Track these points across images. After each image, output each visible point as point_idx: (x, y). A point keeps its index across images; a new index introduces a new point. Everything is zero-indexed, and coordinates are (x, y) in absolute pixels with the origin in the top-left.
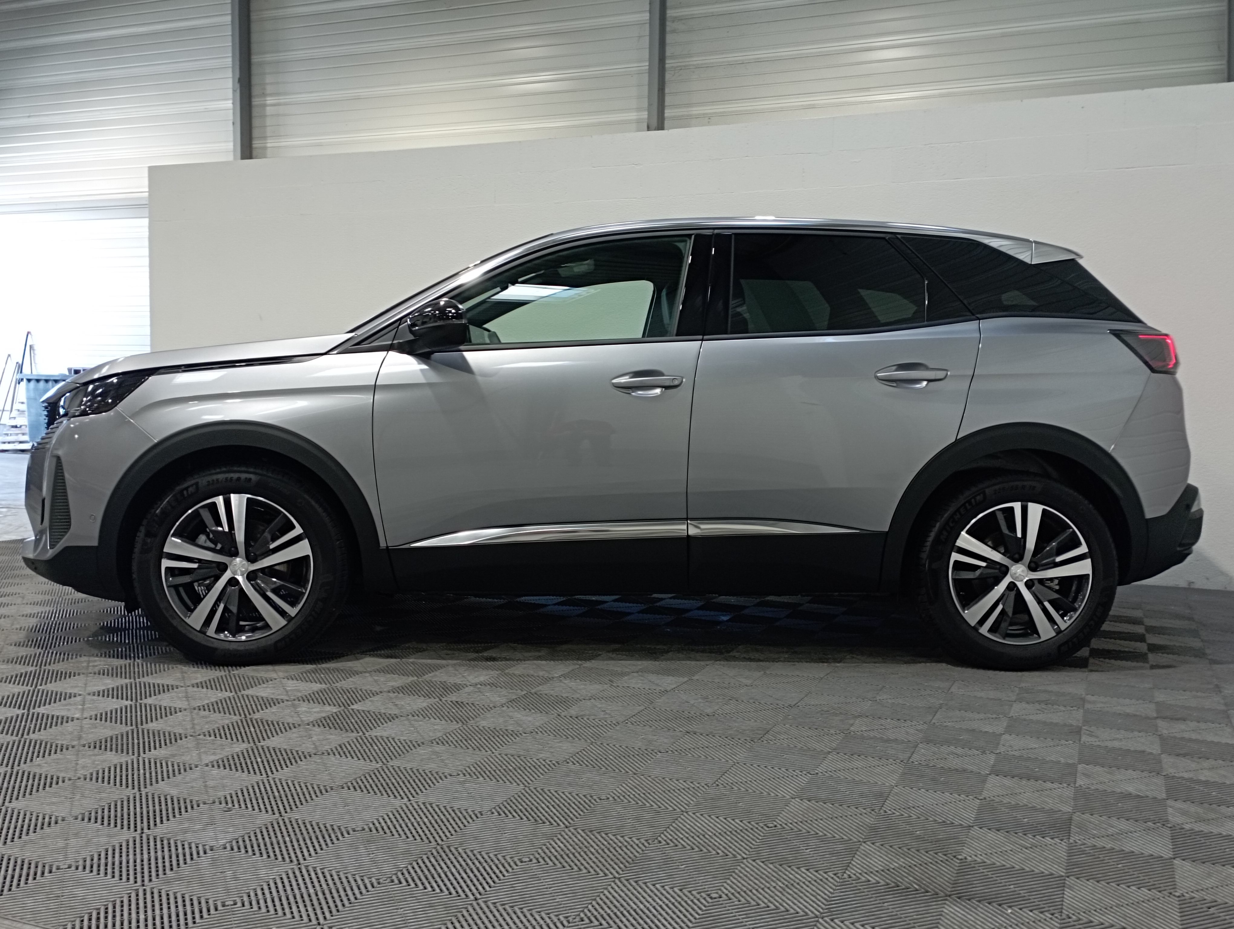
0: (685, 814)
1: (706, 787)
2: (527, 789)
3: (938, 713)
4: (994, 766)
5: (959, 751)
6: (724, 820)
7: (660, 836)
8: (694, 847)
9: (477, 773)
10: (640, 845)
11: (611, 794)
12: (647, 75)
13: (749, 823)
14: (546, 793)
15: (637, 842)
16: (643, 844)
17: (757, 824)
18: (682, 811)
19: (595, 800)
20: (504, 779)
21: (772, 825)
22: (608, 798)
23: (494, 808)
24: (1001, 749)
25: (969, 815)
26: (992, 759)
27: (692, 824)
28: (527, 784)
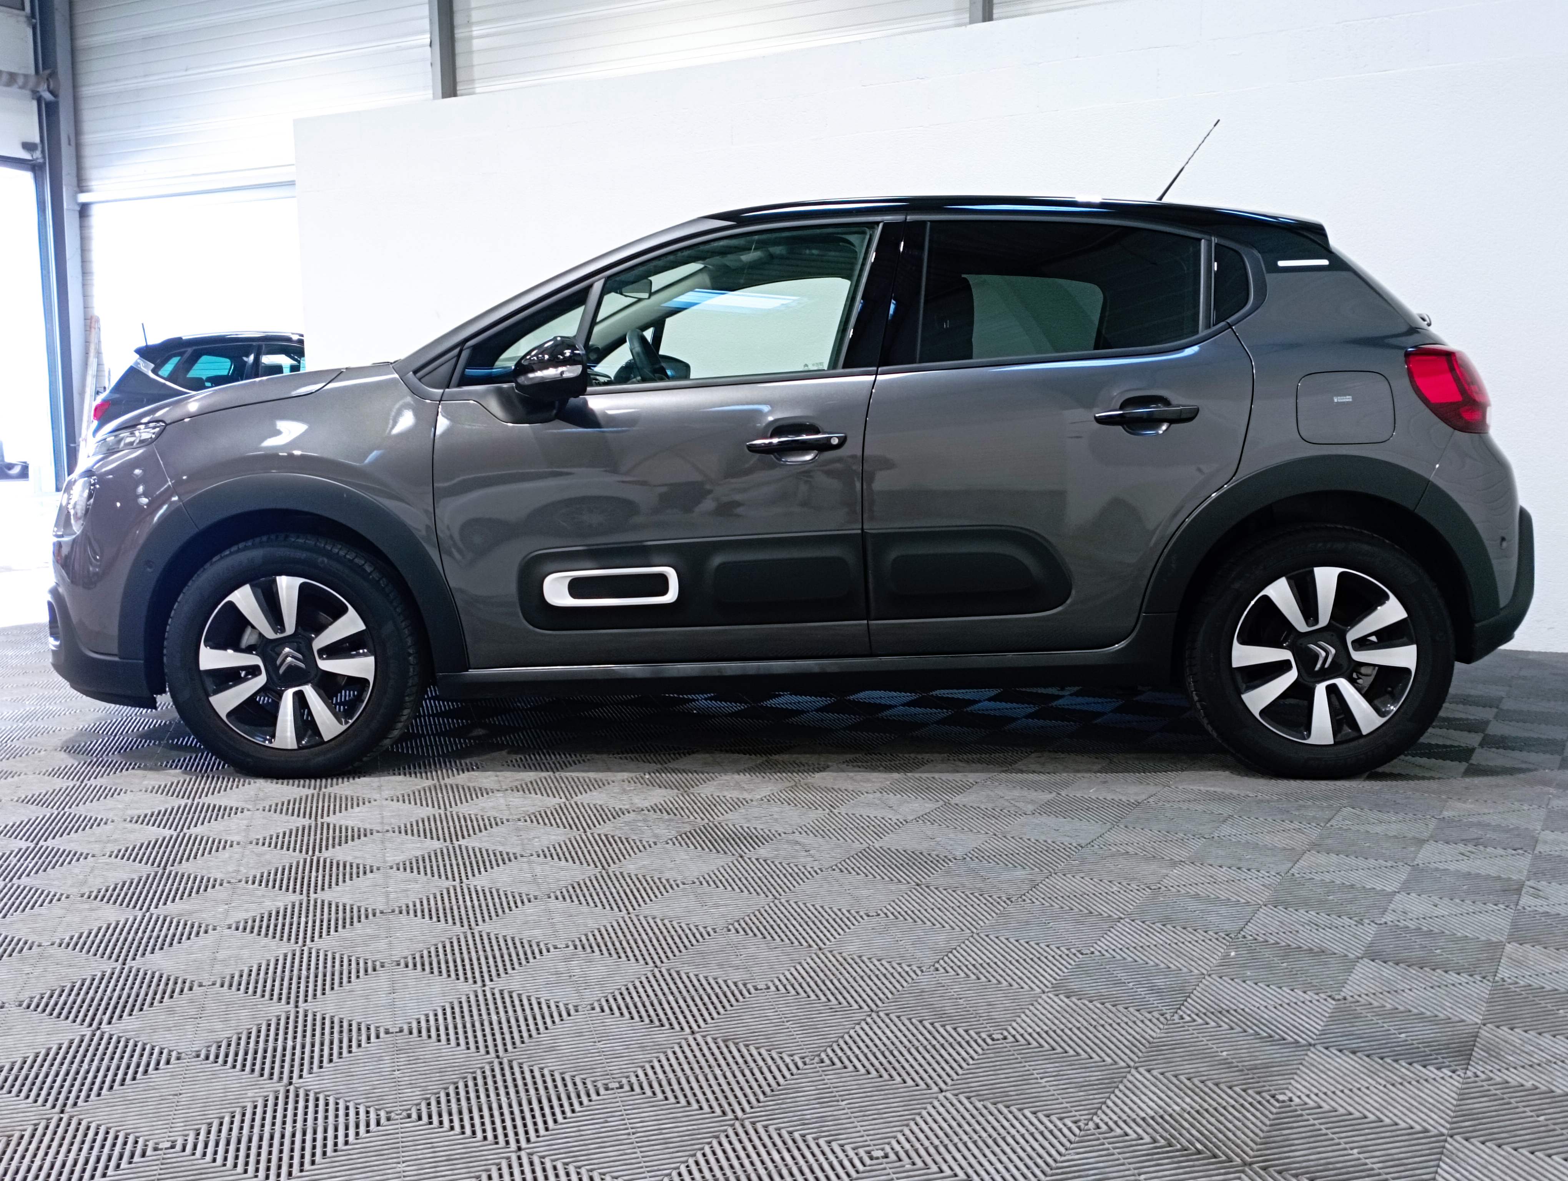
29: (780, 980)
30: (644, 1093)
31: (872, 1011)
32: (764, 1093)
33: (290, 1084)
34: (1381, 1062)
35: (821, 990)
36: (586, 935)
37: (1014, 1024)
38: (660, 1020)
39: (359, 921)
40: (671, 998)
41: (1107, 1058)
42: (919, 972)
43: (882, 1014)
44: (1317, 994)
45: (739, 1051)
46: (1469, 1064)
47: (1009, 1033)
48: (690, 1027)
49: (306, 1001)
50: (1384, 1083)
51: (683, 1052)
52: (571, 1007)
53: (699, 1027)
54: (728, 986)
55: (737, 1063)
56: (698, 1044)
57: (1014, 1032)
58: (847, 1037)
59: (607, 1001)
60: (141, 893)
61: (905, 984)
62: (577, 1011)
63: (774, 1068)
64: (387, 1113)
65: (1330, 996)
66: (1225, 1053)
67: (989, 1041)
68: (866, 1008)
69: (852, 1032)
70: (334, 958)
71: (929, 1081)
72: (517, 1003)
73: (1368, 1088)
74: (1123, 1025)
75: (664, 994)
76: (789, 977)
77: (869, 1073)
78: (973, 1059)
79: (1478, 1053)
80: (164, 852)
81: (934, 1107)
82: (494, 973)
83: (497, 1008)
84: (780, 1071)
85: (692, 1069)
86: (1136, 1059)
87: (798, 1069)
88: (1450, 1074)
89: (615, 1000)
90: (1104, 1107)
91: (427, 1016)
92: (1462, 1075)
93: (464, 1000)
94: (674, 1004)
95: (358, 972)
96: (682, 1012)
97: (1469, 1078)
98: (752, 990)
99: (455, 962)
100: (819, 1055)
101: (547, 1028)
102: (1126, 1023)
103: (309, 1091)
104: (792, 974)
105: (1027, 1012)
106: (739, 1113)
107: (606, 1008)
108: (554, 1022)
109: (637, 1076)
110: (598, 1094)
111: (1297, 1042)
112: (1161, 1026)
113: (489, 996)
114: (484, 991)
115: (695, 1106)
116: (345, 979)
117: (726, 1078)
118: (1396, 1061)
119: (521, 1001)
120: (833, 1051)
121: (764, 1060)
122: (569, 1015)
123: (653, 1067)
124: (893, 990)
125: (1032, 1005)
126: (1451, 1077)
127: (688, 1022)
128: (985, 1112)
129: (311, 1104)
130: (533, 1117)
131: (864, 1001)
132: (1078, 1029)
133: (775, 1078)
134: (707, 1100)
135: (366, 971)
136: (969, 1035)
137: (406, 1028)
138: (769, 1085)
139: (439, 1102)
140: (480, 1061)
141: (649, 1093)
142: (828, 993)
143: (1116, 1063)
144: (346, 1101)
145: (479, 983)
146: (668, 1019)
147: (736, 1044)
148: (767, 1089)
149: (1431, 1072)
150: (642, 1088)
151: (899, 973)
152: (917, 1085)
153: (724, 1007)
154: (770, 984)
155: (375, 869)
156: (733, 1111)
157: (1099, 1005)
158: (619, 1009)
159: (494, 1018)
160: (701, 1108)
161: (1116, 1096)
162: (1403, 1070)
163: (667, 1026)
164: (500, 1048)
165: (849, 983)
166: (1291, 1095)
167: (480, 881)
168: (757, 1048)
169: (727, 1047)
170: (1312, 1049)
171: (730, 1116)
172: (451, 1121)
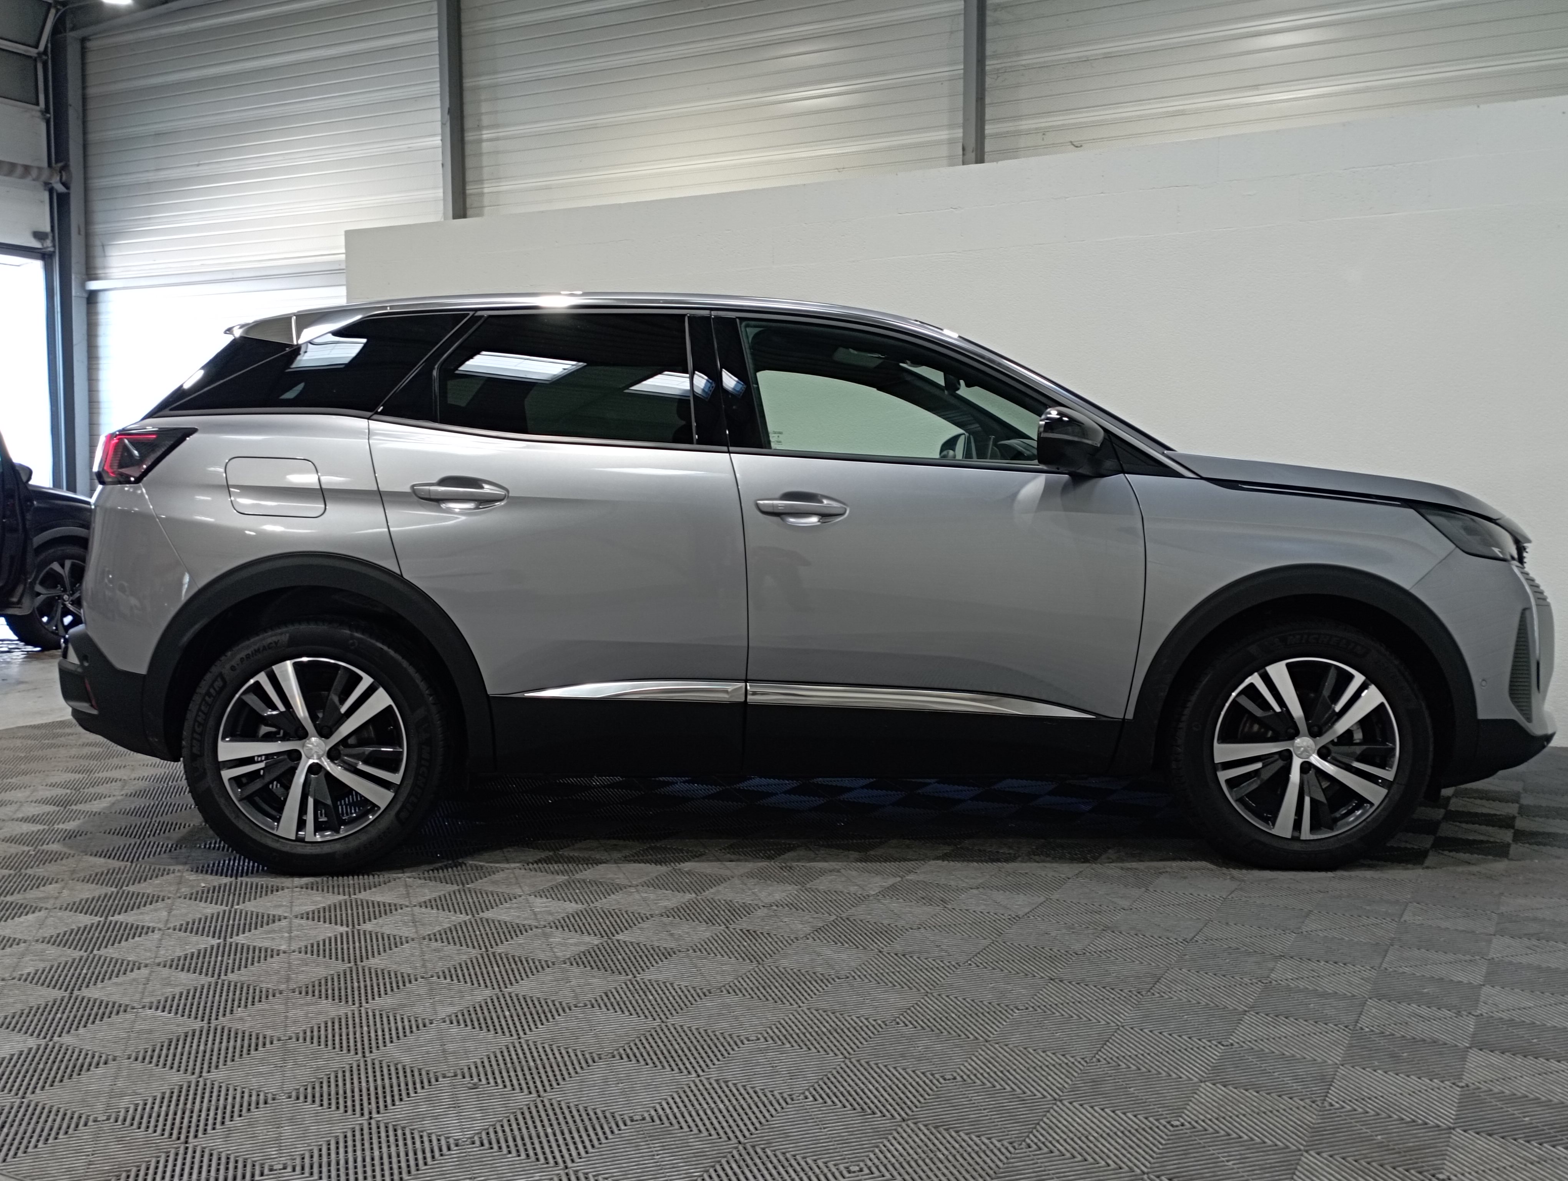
0: (1059, 1103)
1: (1083, 1062)
2: (847, 1061)
3: (1390, 953)
4: (1474, 1035)
5: (1424, 1011)
6: (1112, 1114)
7: (1028, 1136)
8: (1076, 1154)
9: (781, 1037)
10: (1003, 1150)
11: (958, 1070)
12: (962, 81)
13: (1146, 1118)
14: (872, 1069)
15: (998, 1145)
16: (1007, 1149)
17: (1157, 1120)
18: (1055, 1099)
19: (938, 1080)
20: (818, 1046)
21: (1178, 1123)
22: (955, 1078)
23: (808, 1090)
24: (1483, 1009)
25: (1447, 1113)
26: (1471, 1025)
27: (1070, 1120)
28: (847, 1055)
54: (725, 1038)
56: (703, 1085)
85: (700, 1105)
90: (1034, 1131)
91: (475, 1063)
106: (742, 1139)
108: (581, 1067)
109: (656, 1110)
117: (728, 1111)
122: (594, 1061)
135: (418, 1027)
139: (496, 1132)
140: (525, 1100)
141: (666, 1123)
148: (763, 1120)
150: (661, 1120)
160: (710, 1135)
161: (1045, 1123)
168: (752, 1087)
169: (728, 1087)
172: (508, 1146)
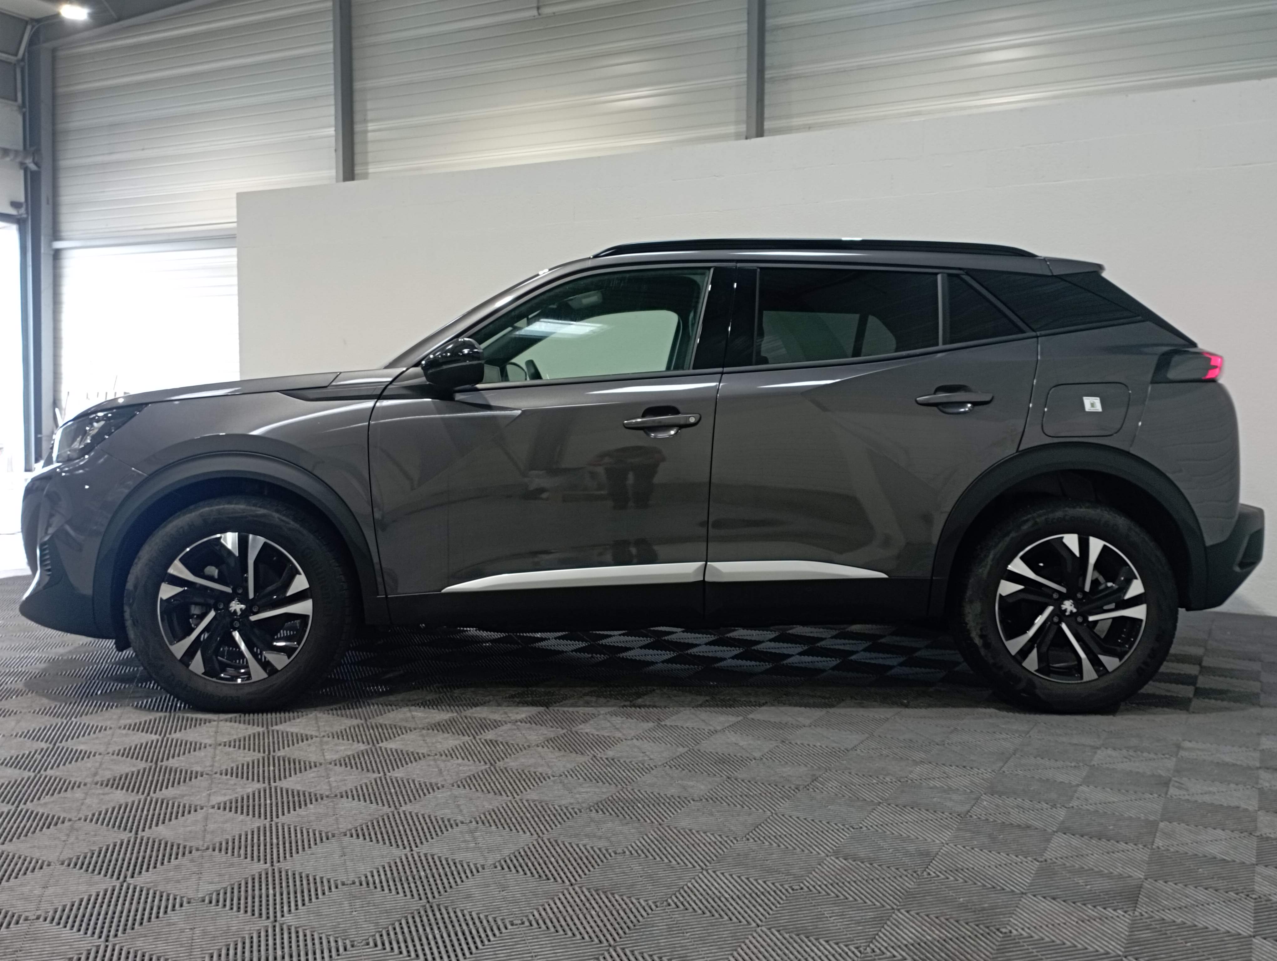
29: (632, 847)
30: (540, 928)
31: (702, 869)
32: (628, 927)
33: (276, 921)
34: (1073, 905)
35: (664, 854)
36: (485, 814)
37: (808, 879)
38: (546, 876)
39: (311, 803)
40: (553, 860)
41: (877, 903)
42: (735, 842)
43: (710, 871)
44: (1026, 858)
45: (607, 898)
46: (1136, 907)
47: (805, 885)
48: (569, 881)
49: (279, 861)
50: (1076, 920)
51: (566, 898)
52: (478, 866)
53: (576, 880)
54: (594, 851)
55: (606, 906)
56: (576, 893)
57: (808, 885)
58: (685, 888)
59: (505, 861)
60: (141, 782)
61: (725, 850)
62: (483, 869)
63: (634, 910)
64: (351, 941)
65: (1035, 859)
66: (961, 899)
67: (790, 890)
68: (698, 867)
69: (689, 885)
70: (296, 830)
71: (749, 919)
72: (438, 863)
73: (1065, 924)
74: (887, 879)
75: (547, 857)
76: (639, 844)
77: (704, 913)
78: (779, 903)
79: (1142, 899)
80: (154, 752)
81: (754, 937)
82: (418, 841)
83: (423, 867)
84: (639, 912)
85: (574, 911)
86: (898, 904)
87: (652, 910)
88: (1123, 913)
89: (511, 861)
90: (877, 937)
91: (372, 872)
92: (1132, 914)
93: (398, 861)
94: (555, 864)
95: (315, 840)
96: (562, 870)
97: (1136, 916)
98: (613, 854)
99: (387, 833)
100: (667, 901)
101: (462, 881)
102: (889, 878)
103: (291, 926)
104: (641, 842)
105: (817, 870)
106: (612, 942)
107: (505, 867)
108: (467, 877)
109: (534, 916)
110: (506, 928)
111: (1013, 891)
112: (915, 880)
113: (416, 858)
114: (412, 854)
115: (579, 936)
116: (306, 846)
117: (599, 917)
118: (1084, 905)
119: (441, 861)
120: (677, 897)
121: (626, 904)
122: (478, 872)
123: (545, 909)
124: (717, 854)
125: (820, 865)
126: (1123, 916)
127: (567, 877)
128: (791, 940)
129: (293, 935)
130: (460, 945)
131: (696, 862)
132: (855, 882)
133: (635, 917)
134: (587, 933)
135: (322, 840)
136: (775, 886)
137: (357, 880)
138: (632, 922)
139: (388, 934)
140: (415, 905)
141: (544, 927)
142: (669, 856)
143: (883, 906)
144: (319, 934)
145: (408, 849)
146: (552, 875)
147: (605, 893)
148: (631, 925)
149: (1110, 912)
150: (538, 924)
151: (721, 842)
152: (740, 922)
153: (593, 866)
154: (625, 850)
155: (318, 765)
156: (607, 940)
157: (868, 865)
158: (515, 867)
159: (422, 874)
160: (583, 938)
161: (886, 930)
162: (1089, 911)
163: (552, 880)
164: (430, 895)
165: (684, 849)
166: (1010, 928)
167: (398, 774)
168: (620, 896)
169: (598, 895)
170: (1024, 896)
171: (605, 943)
172: (400, 948)
